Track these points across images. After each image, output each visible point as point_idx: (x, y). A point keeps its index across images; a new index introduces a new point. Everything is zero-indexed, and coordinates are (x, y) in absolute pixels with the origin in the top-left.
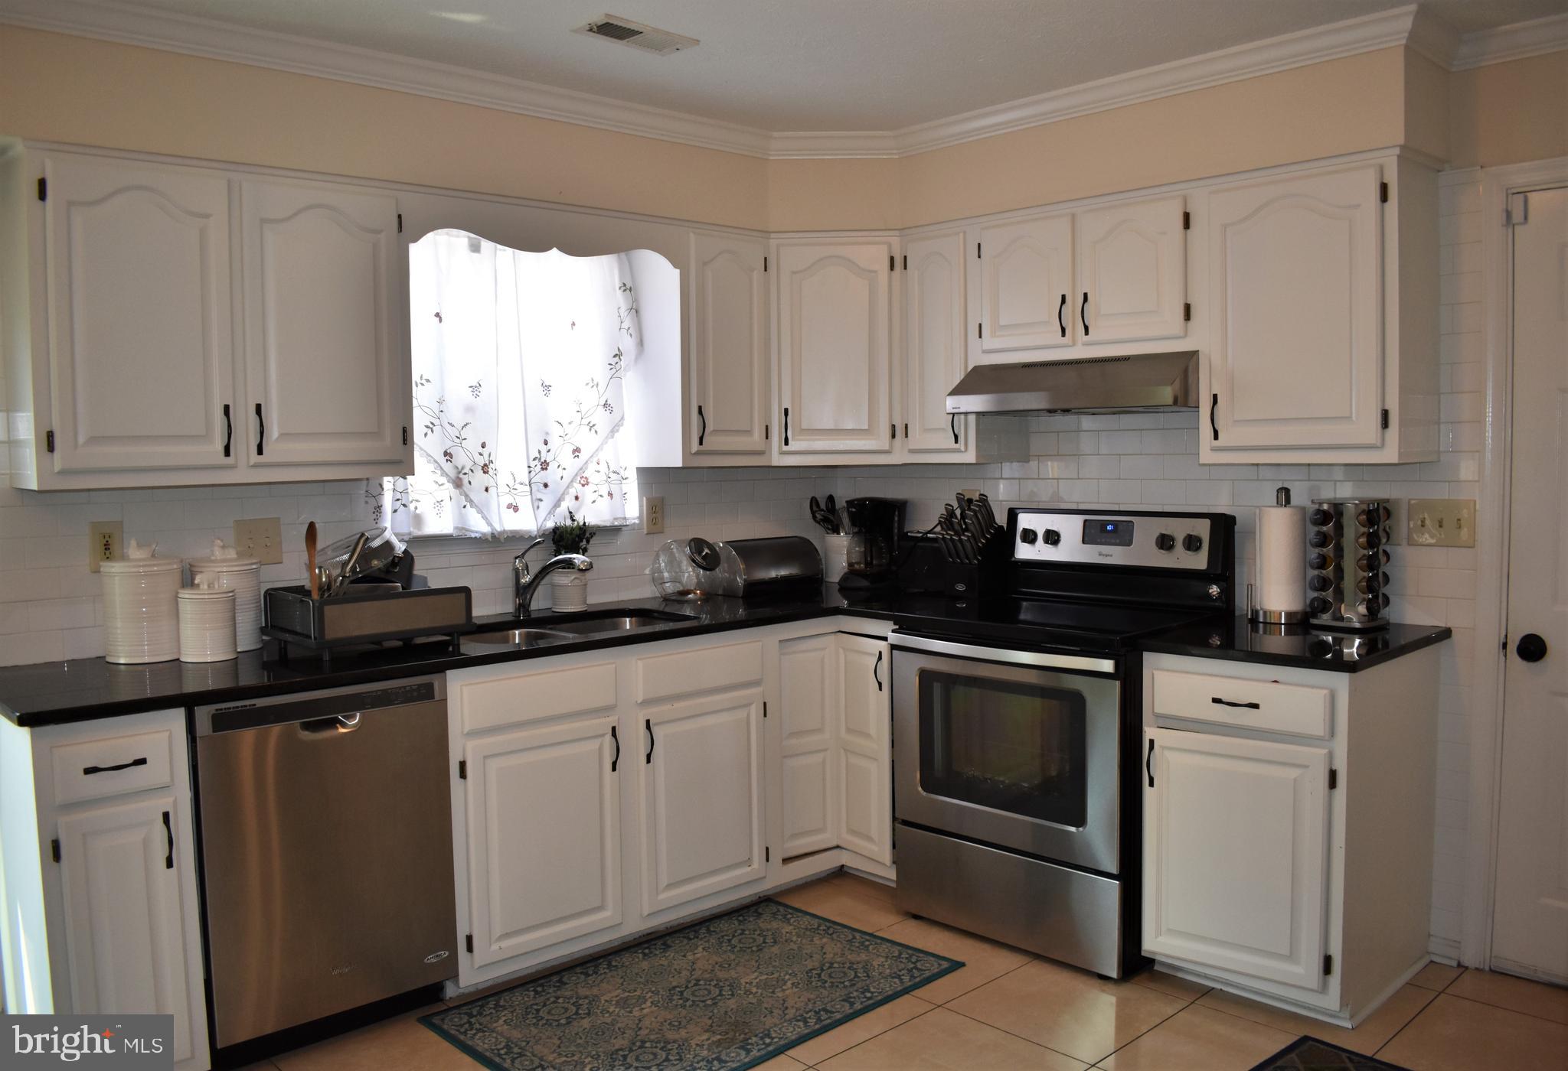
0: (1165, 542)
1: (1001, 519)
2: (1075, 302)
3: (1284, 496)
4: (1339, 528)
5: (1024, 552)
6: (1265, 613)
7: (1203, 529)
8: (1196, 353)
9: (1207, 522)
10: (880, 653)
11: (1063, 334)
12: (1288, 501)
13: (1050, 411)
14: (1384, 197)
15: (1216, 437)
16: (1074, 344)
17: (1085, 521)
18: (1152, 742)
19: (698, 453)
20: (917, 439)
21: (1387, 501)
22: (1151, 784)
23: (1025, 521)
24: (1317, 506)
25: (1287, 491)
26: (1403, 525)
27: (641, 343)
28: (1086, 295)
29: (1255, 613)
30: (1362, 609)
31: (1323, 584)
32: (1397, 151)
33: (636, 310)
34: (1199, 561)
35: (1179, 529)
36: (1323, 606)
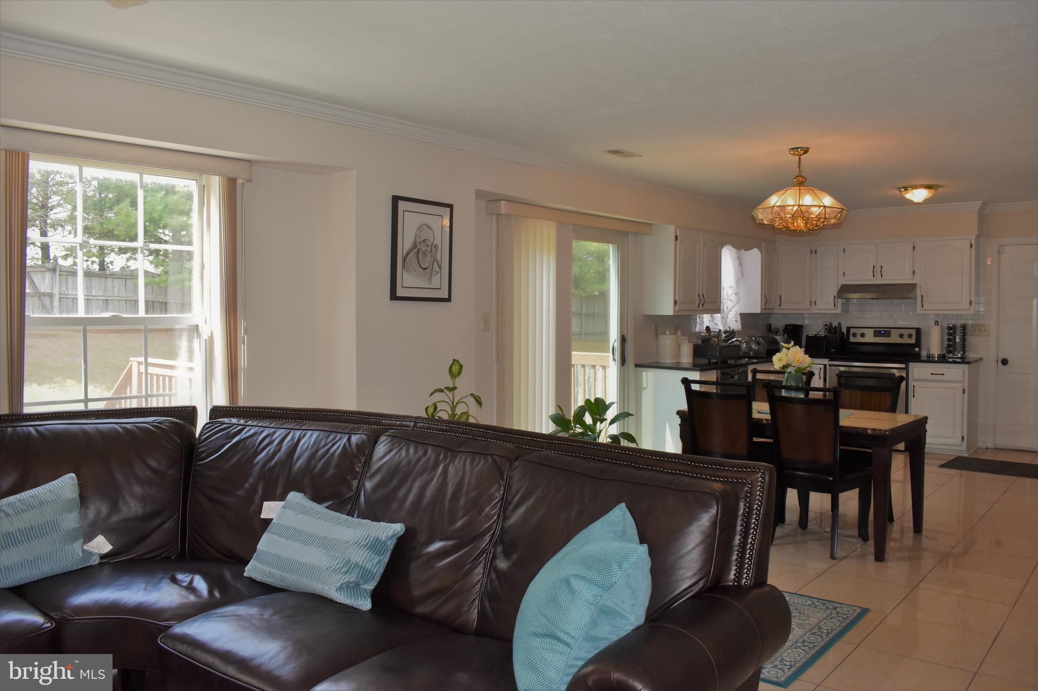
0: (901, 336)
1: (844, 330)
2: (878, 269)
3: (937, 323)
4: (955, 331)
5: (852, 339)
6: (932, 354)
7: (914, 332)
8: (916, 284)
9: (915, 330)
10: (821, 368)
11: (874, 277)
12: (938, 324)
13: (873, 299)
14: (971, 247)
15: (923, 307)
16: (876, 279)
17: (874, 331)
18: (914, 386)
19: (765, 309)
20: (819, 305)
21: (966, 324)
22: (914, 397)
23: (852, 331)
24: (947, 326)
25: (938, 321)
26: (969, 331)
27: (743, 275)
28: (881, 266)
29: (930, 354)
30: (962, 352)
31: (949, 346)
32: (975, 236)
33: (741, 264)
34: (912, 341)
35: (906, 333)
36: (949, 352)
